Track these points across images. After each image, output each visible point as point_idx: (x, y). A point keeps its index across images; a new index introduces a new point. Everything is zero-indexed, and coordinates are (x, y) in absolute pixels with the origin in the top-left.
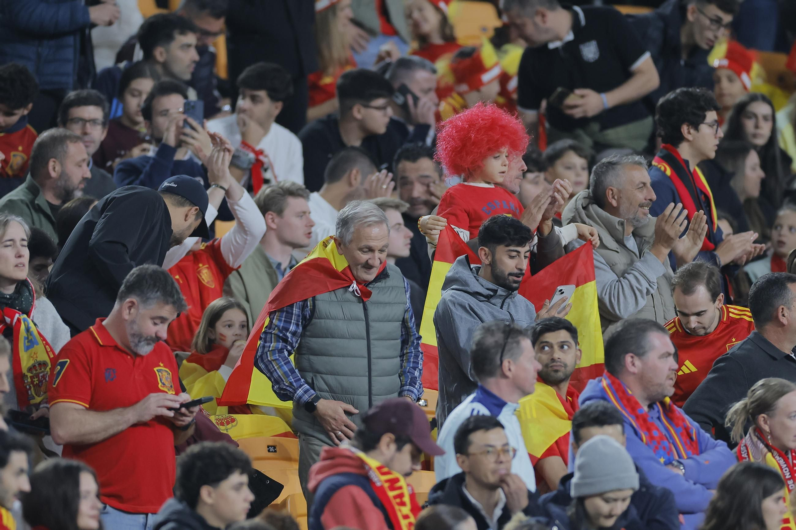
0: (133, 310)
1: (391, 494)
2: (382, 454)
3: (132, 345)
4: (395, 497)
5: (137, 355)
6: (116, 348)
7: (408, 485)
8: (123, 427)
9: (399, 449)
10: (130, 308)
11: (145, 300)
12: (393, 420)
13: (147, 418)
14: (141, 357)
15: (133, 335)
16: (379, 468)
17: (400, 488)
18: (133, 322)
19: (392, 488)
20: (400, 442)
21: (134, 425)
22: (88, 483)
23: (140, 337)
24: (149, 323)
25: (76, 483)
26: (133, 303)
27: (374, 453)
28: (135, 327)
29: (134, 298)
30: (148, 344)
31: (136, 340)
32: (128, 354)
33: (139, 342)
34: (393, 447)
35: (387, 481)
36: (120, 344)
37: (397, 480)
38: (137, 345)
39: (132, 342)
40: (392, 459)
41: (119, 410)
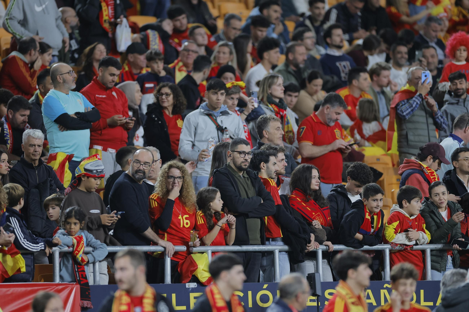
0: (328, 110)
1: (432, 177)
2: (428, 162)
3: (328, 122)
4: (433, 178)
5: (328, 126)
6: (321, 123)
7: (437, 175)
8: (326, 152)
9: (434, 161)
10: (327, 109)
11: (333, 106)
12: (432, 151)
13: (335, 148)
14: (330, 127)
15: (328, 119)
16: (427, 168)
17: (434, 175)
18: (328, 114)
19: (432, 176)
20: (434, 159)
21: (331, 152)
22: (315, 173)
23: (331, 119)
24: (335, 114)
25: (311, 173)
26: (328, 107)
27: (425, 162)
28: (329, 116)
29: (328, 105)
30: (333, 122)
31: (329, 121)
32: (325, 125)
33: (330, 121)
34: (432, 160)
35: (430, 173)
36: (322, 121)
37: (433, 172)
38: (329, 122)
39: (327, 121)
40: (431, 165)
41: (325, 146)
